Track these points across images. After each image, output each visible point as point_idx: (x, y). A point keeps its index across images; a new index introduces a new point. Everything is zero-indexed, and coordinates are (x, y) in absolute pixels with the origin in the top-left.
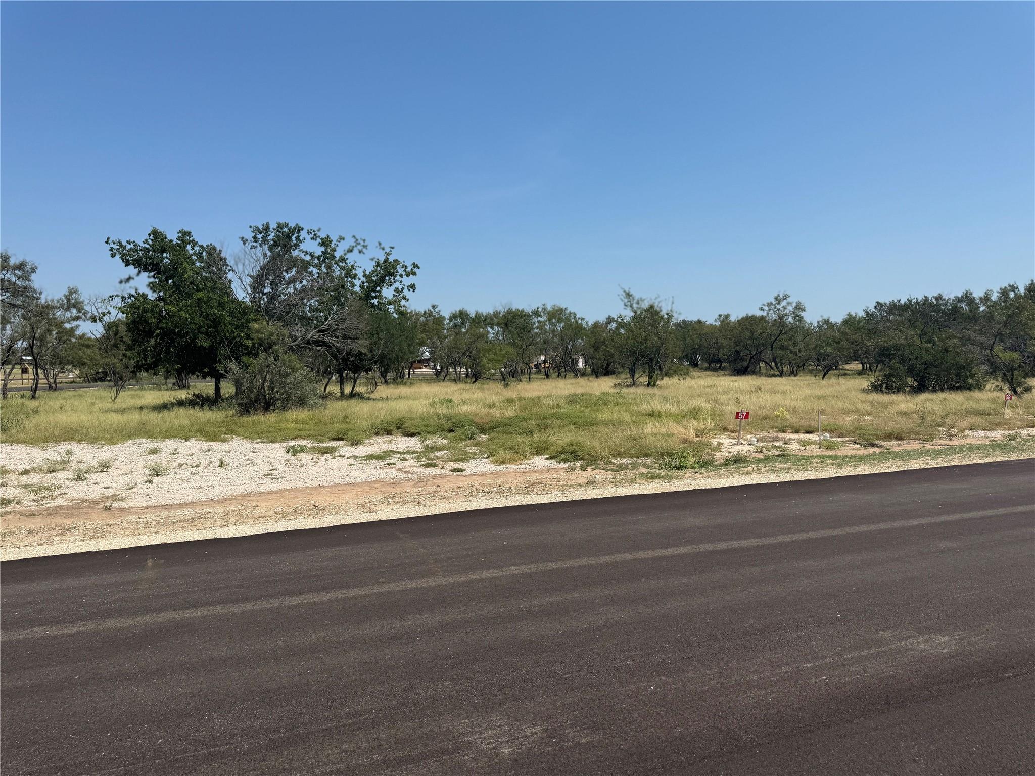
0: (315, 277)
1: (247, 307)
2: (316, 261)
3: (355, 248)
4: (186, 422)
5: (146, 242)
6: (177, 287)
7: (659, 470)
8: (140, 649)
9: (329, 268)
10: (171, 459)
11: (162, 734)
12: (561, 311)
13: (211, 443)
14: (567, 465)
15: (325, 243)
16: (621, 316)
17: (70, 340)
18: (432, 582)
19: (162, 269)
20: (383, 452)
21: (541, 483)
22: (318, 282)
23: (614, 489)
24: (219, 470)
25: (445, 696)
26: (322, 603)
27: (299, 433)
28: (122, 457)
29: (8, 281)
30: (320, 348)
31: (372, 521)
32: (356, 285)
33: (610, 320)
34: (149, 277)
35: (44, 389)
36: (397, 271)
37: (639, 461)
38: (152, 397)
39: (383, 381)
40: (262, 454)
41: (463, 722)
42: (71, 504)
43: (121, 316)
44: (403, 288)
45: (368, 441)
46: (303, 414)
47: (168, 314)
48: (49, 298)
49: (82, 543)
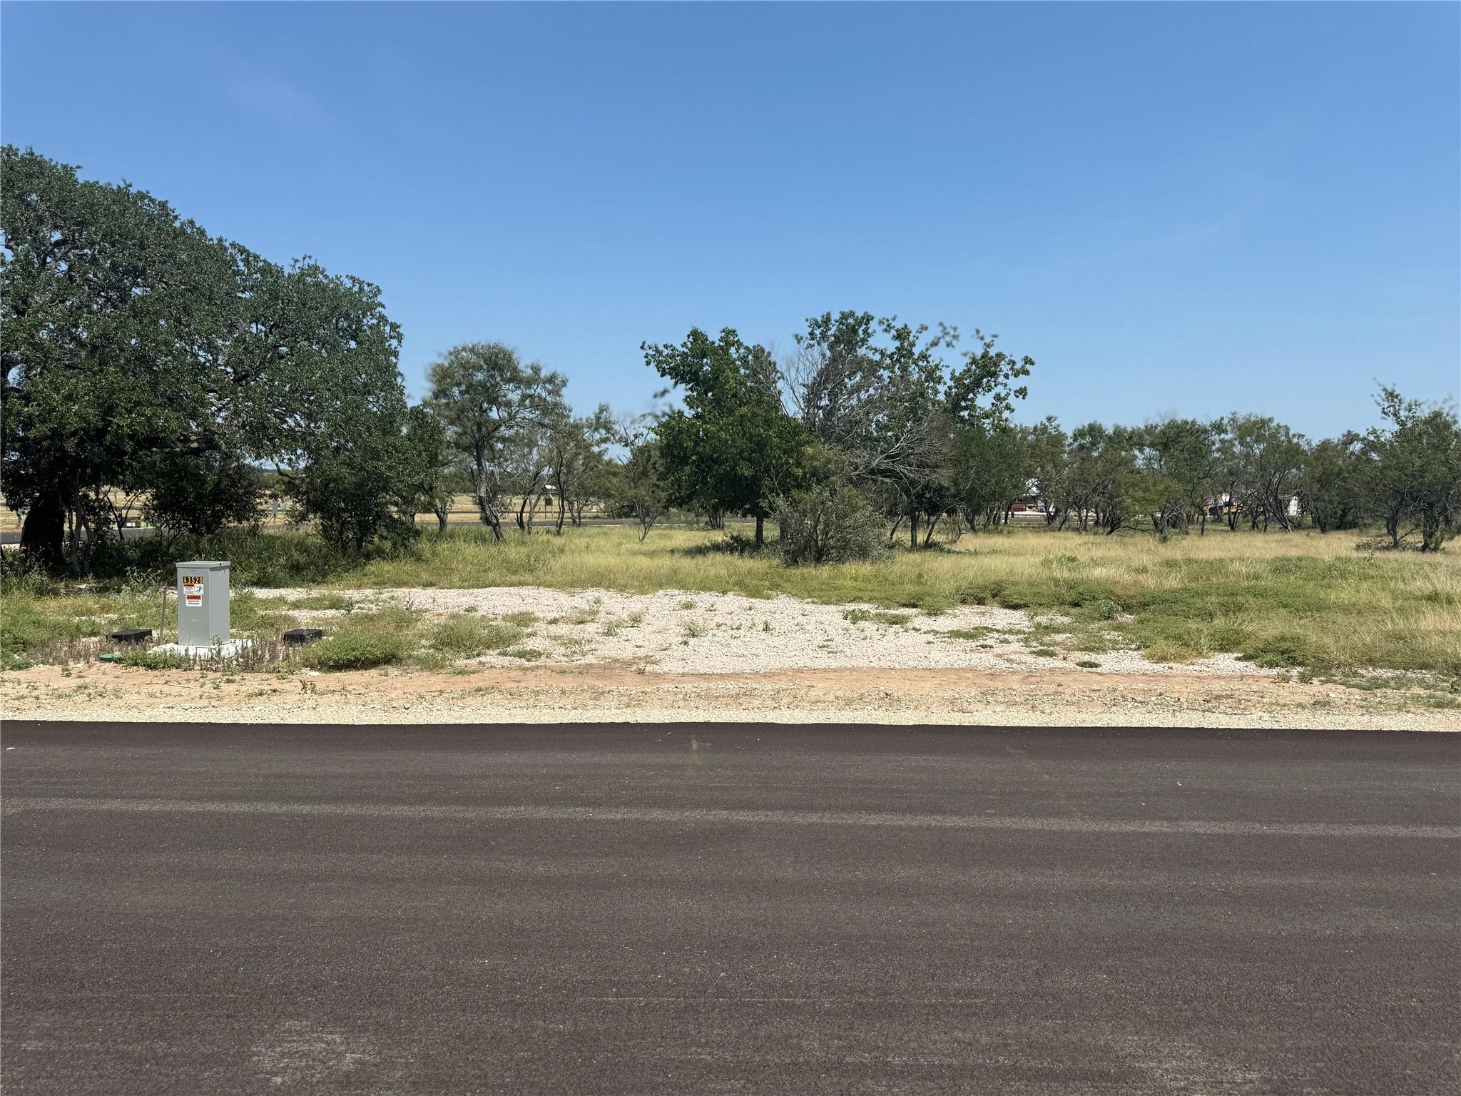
0: (886, 383)
1: (798, 426)
2: (888, 361)
3: (942, 341)
4: (723, 572)
5: (684, 345)
6: (717, 401)
7: (1451, 692)
8: (691, 852)
9: (904, 369)
10: (707, 617)
11: (724, 966)
12: (1263, 423)
13: (753, 600)
14: (1275, 671)
15: (902, 335)
16: (1374, 431)
17: (597, 467)
18: (1067, 825)
19: (702, 378)
20: (973, 629)
21: (1231, 696)
22: (889, 390)
23: (1366, 718)
24: (763, 635)
25: (1099, 994)
26: (910, 829)
27: (860, 594)
28: (653, 610)
29: (538, 397)
30: (887, 480)
31: (968, 724)
32: (940, 392)
33: (1351, 438)
34: (686, 390)
35: (568, 524)
36: (1001, 369)
37: (1409, 674)
38: (684, 537)
39: (969, 526)
40: (814, 619)
41: (1130, 1038)
42: (602, 663)
43: (652, 435)
44: (1008, 394)
45: (951, 611)
46: (865, 568)
47: (706, 435)
48: (578, 417)
49: (617, 711)
